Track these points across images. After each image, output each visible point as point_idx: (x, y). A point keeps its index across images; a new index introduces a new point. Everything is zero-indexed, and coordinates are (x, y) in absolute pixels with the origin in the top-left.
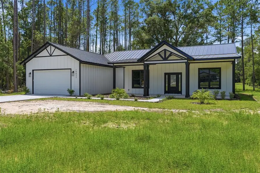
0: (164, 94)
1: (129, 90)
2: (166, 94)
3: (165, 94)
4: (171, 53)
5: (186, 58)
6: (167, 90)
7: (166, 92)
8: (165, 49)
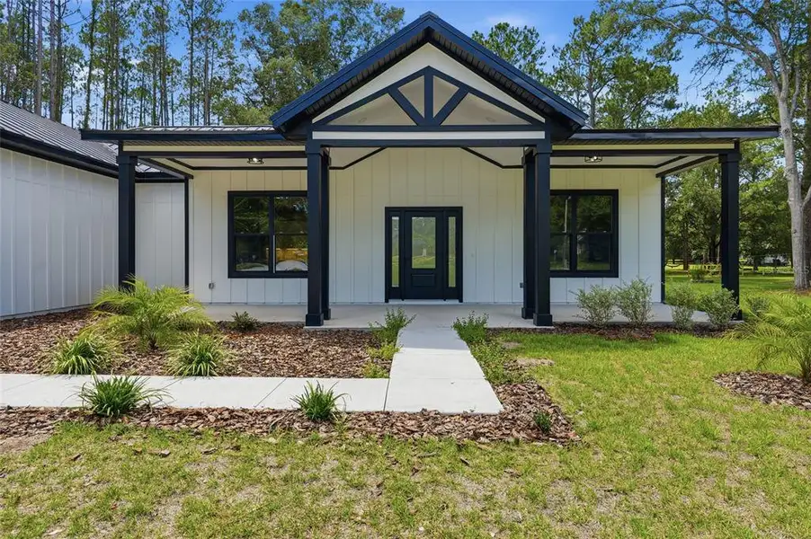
0: (383, 299)
1: (211, 286)
2: (392, 302)
3: (387, 301)
4: (464, 90)
5: (543, 120)
6: (395, 283)
7: (391, 293)
8: (429, 68)
